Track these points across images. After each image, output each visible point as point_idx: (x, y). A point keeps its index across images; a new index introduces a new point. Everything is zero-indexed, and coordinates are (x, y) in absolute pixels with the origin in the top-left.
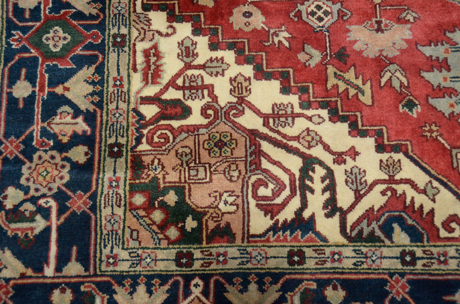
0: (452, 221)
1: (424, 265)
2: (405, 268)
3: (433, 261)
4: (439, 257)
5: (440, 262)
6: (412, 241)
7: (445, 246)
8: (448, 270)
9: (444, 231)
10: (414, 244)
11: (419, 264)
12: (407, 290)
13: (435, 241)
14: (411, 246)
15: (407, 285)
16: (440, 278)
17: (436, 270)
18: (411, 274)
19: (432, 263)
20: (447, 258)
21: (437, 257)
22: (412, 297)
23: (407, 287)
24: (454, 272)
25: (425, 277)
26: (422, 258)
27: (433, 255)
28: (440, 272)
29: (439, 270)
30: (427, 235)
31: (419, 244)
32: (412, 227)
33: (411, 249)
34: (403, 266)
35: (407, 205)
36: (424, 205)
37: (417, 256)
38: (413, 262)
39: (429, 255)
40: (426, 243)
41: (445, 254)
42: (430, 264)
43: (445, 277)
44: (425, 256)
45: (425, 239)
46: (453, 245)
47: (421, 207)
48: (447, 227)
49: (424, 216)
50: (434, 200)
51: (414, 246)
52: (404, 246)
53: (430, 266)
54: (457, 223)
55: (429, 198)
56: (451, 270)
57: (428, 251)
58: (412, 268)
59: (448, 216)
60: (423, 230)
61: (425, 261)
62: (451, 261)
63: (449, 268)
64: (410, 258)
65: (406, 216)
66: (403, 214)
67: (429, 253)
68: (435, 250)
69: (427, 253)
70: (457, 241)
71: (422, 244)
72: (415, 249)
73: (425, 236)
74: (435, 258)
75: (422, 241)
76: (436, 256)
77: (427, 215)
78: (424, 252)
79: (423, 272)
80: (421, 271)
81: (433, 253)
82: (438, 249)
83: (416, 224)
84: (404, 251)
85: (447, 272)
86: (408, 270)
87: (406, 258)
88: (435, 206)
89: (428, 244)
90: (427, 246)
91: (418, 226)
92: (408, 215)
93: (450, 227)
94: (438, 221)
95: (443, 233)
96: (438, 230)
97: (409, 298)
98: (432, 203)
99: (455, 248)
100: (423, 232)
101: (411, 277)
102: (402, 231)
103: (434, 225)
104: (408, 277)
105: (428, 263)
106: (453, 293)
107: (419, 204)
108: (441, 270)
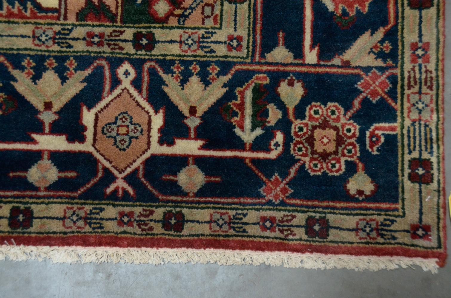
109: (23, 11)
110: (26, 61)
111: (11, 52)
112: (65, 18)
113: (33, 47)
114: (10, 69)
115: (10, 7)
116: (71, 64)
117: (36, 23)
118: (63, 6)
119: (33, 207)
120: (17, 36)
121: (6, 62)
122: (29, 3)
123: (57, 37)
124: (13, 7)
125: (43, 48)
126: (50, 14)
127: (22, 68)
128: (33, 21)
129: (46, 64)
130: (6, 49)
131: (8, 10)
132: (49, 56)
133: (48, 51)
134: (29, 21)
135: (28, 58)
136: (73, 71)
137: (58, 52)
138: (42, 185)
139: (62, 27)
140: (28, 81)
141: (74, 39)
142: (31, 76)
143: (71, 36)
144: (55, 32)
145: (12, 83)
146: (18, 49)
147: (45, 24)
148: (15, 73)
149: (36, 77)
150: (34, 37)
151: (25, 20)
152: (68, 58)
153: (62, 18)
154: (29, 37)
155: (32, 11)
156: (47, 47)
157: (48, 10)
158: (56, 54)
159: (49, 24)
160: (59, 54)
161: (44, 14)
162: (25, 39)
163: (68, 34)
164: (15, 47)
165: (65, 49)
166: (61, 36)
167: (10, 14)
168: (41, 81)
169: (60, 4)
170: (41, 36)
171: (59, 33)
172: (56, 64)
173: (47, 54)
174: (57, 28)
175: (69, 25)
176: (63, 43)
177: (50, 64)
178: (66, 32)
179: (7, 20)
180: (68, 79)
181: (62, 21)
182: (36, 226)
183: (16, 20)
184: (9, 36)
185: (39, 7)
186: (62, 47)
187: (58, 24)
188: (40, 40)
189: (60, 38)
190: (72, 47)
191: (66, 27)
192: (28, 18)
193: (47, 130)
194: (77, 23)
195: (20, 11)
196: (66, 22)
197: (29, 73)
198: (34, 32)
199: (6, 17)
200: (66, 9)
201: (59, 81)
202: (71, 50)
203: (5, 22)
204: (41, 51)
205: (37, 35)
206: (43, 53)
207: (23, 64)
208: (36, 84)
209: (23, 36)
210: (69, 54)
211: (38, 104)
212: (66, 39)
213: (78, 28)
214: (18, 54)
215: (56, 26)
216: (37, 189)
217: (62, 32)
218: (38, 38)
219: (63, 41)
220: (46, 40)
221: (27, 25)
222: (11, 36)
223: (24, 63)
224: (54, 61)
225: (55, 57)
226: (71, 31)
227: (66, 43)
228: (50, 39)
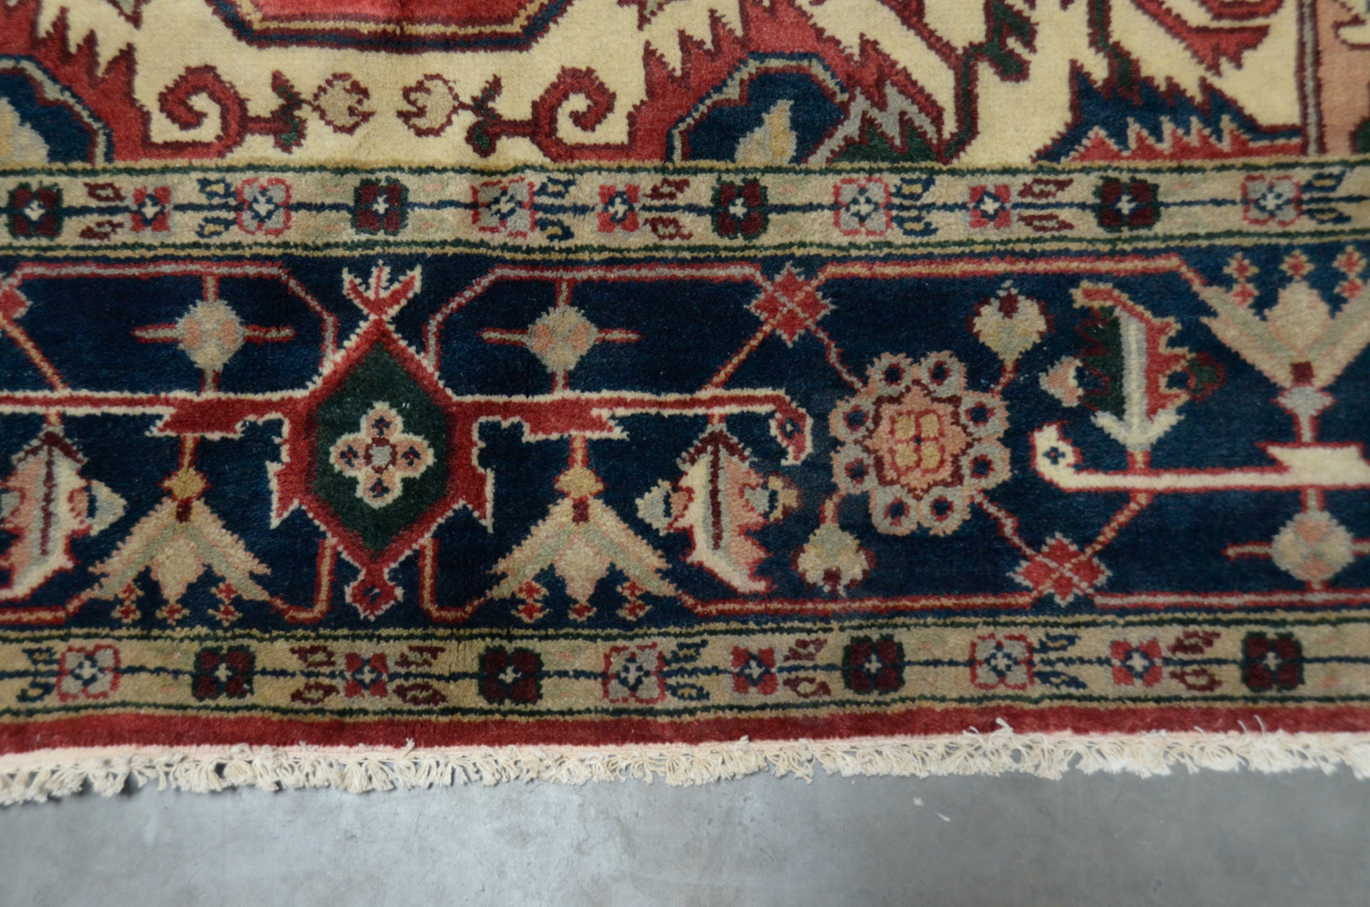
0: (197, 90)
1: (87, 233)
2: (22, 241)
3: (117, 219)
4: (141, 205)
5: (141, 222)
6: (53, 156)
7: (165, 170)
8: (163, 245)
9: (168, 122)
10: (60, 165)
11: (71, 232)
12: (20, 312)
13: (134, 155)
14: (50, 173)
15: (23, 297)
16: (135, 271)
17: (125, 246)
18: (38, 260)
19: (115, 226)
20: (169, 207)
21: (134, 208)
22: (31, 336)
23: (22, 304)
24: (182, 253)
25: (85, 270)
26: (84, 210)
27: (122, 199)
28: (137, 254)
29: (134, 246)
30: (108, 136)
31: (77, 165)
32: (59, 107)
33: (48, 181)
34: (14, 234)
35: (42, 33)
36: (100, 36)
37: (65, 205)
38: (51, 224)
39: (107, 199)
40: (100, 162)
41: (161, 197)
42: (108, 229)
43: (151, 269)
44: (93, 203)
45: (100, 150)
46: (194, 169)
47: (91, 40)
48: (180, 111)
49: (100, 72)
50: (135, 20)
51: (60, 172)
52: (24, 172)
53: (106, 235)
54: (212, 96)
55: (122, 13)
56: (174, 246)
57: (103, 187)
58: (44, 242)
59: (182, 72)
60: (97, 119)
61: (91, 220)
62: (177, 218)
63: (170, 241)
64: (42, 211)
65: (38, 75)
66: (30, 67)
67: (109, 192)
68: (127, 185)
69: (103, 193)
70: (206, 155)
71: (88, 166)
72: (62, 180)
73: (101, 140)
74: (126, 209)
75: (89, 157)
76: (130, 202)
77: (108, 70)
78: (92, 190)
79: (82, 254)
80: (74, 253)
81: (123, 193)
82: (139, 181)
83: (72, 101)
84: (24, 187)
85: (161, 252)
86: (31, 248)
87: (28, 211)
88: (139, 38)
89: (109, 166)
90: (105, 171)
91: (78, 108)
92: (45, 71)
93: (190, 109)
94: (147, 90)
95: (163, 129)
96: (145, 118)
97: (22, 339)
98: (130, 26)
99: (200, 175)
100: (96, 126)
101: (40, 270)
102: (22, 123)
103: (133, 101)
104: (28, 270)
105: (100, 225)
106: (169, 319)
107: (85, 32)
108: (142, 246)
109: (1213, 140)
110: (1234, 264)
111: (1193, 243)
112: (1322, 148)
113: (1246, 226)
114: (1197, 286)
115: (1180, 132)
116: (1350, 264)
117: (1246, 167)
118: (1312, 119)
119: (1299, 632)
120: (1203, 203)
121: (1184, 269)
122: (1225, 119)
123: (1306, 197)
124: (1188, 132)
125: (1273, 227)
126: (1281, 141)
127: (1227, 282)
128: (1240, 161)
129: (1284, 267)
130: (1182, 238)
131: (1177, 140)
132: (1289, 249)
133: (1286, 235)
134: (1228, 162)
135: (1239, 255)
136: (1359, 282)
137: (1312, 234)
138: (1316, 577)
139: (1315, 171)
140: (1245, 313)
141: (1350, 199)
142: (1250, 301)
143: (1342, 191)
144: (1297, 185)
145: (1205, 320)
146: (1210, 236)
147: (1269, 168)
148: (1210, 295)
149: (1264, 302)
150: (1246, 201)
151: (1218, 162)
152: (1338, 248)
153: (1312, 147)
154: (1233, 202)
155: (1235, 139)
156: (1283, 223)
157: (1274, 132)
158: (1307, 240)
159: (1280, 166)
160: (1316, 241)
161: (1265, 143)
162: (1224, 208)
163: (1333, 189)
164: (1202, 231)
165: (1328, 227)
166: (1316, 195)
167: (1183, 150)
168: (1277, 310)
169: (1304, 115)
170: (1264, 197)
171: (1309, 186)
172: (1309, 267)
173: (1284, 242)
174: (1303, 175)
175: (1333, 164)
176: (1322, 211)
177: (1296, 268)
178: (1328, 183)
179: (1174, 164)
180: (1344, 301)
181: (1313, 156)
182: (1314, 681)
183: (1197, 163)
184: (1183, 203)
185: (1249, 124)
186: (1322, 222)
187: (1303, 165)
188: (1263, 209)
189: (1312, 200)
190: (1347, 219)
191: (1327, 171)
192: (1227, 156)
193: (1307, 434)
194: (1354, 158)
195: (1205, 139)
196: (1323, 159)
197: (1244, 294)
198: (1244, 189)
199: (1172, 156)
200: (1321, 125)
201: (1323, 308)
202: (1346, 227)
203: (1171, 170)
204: (1267, 235)
205: (1253, 196)
206: (1274, 241)
207: (1227, 270)
208: (1264, 319)
209: (1217, 202)
210: (1344, 238)
211: (1275, 368)
212: (1329, 200)
213: (1358, 169)
214: (1211, 247)
215: (1298, 170)
216: (1302, 587)
217: (1319, 183)
218: (1256, 202)
219: (1321, 206)
220: (1279, 207)
221: (1225, 173)
222: (1190, 204)
223: (1230, 269)
224: (1304, 258)
225: (1307, 249)
226: (1339, 178)
227: (1332, 210)
228: (1288, 202)
